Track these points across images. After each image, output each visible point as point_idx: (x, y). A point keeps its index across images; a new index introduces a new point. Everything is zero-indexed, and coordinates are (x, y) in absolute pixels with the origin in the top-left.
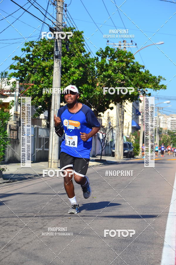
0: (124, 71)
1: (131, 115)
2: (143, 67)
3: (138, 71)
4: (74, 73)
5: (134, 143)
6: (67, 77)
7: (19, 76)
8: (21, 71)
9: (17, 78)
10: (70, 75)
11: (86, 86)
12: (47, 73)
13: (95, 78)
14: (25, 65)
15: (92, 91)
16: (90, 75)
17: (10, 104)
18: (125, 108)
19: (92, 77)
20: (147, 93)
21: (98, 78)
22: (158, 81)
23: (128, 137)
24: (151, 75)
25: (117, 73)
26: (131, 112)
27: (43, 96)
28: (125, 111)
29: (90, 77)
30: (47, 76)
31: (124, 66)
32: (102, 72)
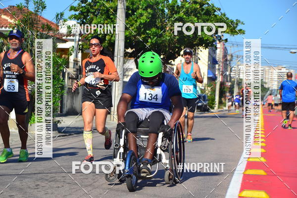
0: (197, 14)
1: (207, 64)
2: (219, 10)
3: (214, 14)
4: (141, 15)
5: (209, 95)
6: (133, 19)
7: (80, 18)
8: (82, 13)
9: (78, 20)
10: (137, 18)
11: (154, 30)
12: (111, 15)
13: (165, 21)
14: (87, 7)
15: (161, 36)
16: (159, 17)
17: (70, 50)
18: (199, 56)
19: (161, 20)
20: (224, 38)
21: (169, 21)
22: (235, 25)
23: (203, 88)
24: (228, 19)
25: (190, 16)
26: (207, 60)
27: (106, 42)
28: (200, 59)
29: (159, 20)
30: (112, 18)
31: (197, 8)
32: (173, 14)
